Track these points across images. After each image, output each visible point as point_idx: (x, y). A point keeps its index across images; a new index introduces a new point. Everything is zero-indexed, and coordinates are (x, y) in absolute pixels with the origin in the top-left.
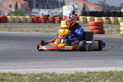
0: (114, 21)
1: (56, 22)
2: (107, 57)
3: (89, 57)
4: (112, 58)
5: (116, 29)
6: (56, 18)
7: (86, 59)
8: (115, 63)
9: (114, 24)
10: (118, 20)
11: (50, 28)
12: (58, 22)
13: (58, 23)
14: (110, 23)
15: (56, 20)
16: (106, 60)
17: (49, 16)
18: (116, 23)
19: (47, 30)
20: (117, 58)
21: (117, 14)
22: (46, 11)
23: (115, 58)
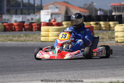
0: (105, 27)
1: (34, 30)
2: (103, 68)
3: (81, 68)
4: (110, 68)
5: (108, 36)
6: (33, 24)
7: (78, 70)
8: (114, 73)
9: (105, 30)
10: (110, 25)
11: (26, 37)
12: (36, 29)
13: (36, 31)
14: (100, 29)
15: (34, 27)
16: (102, 70)
17: (24, 22)
18: (108, 29)
19: (22, 39)
20: (115, 68)
21: (108, 18)
22: (20, 17)
23: (113, 68)
